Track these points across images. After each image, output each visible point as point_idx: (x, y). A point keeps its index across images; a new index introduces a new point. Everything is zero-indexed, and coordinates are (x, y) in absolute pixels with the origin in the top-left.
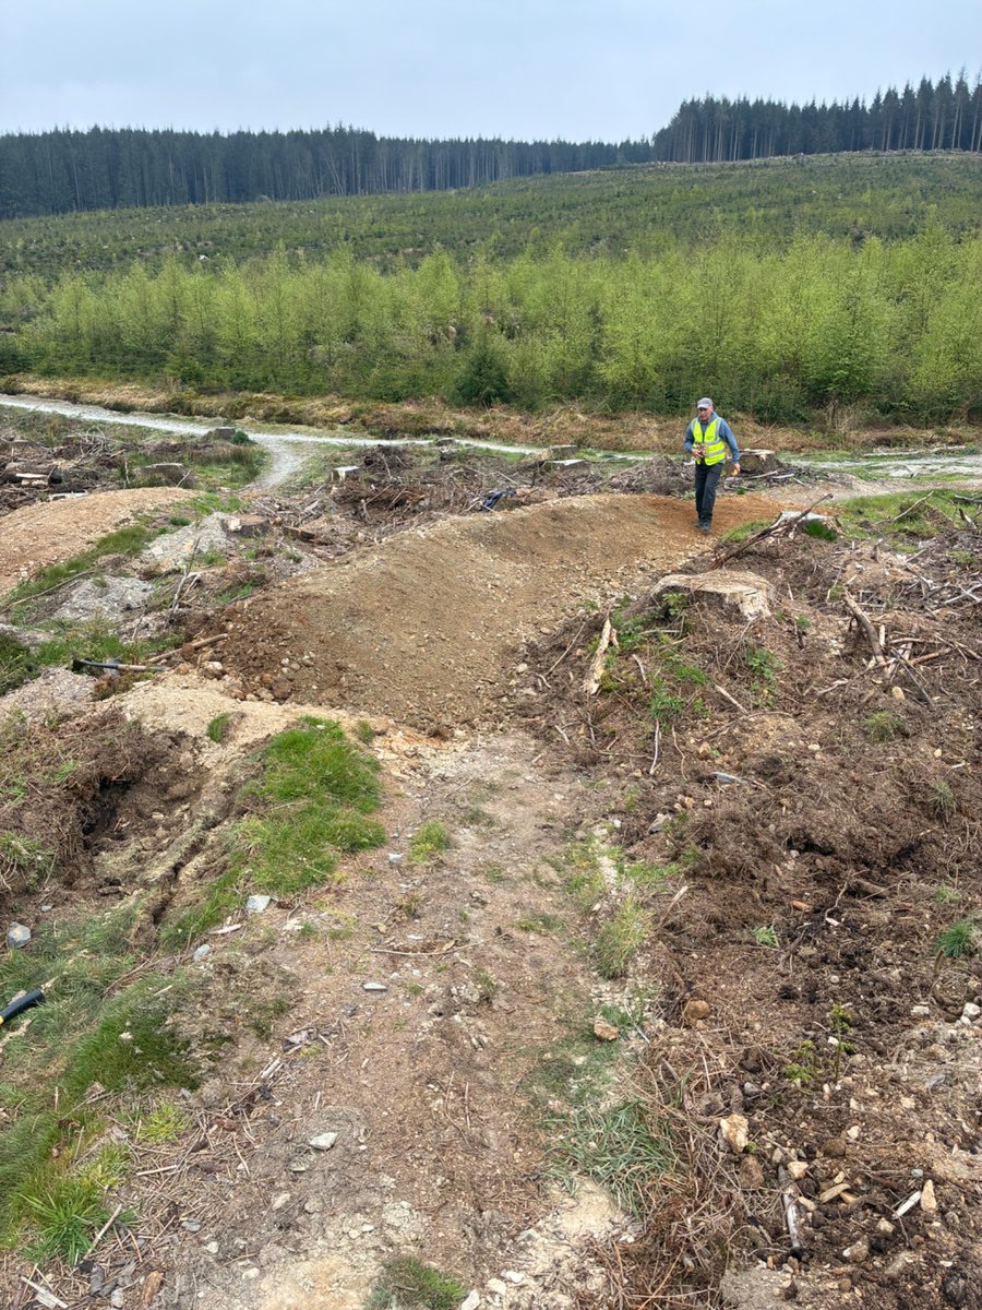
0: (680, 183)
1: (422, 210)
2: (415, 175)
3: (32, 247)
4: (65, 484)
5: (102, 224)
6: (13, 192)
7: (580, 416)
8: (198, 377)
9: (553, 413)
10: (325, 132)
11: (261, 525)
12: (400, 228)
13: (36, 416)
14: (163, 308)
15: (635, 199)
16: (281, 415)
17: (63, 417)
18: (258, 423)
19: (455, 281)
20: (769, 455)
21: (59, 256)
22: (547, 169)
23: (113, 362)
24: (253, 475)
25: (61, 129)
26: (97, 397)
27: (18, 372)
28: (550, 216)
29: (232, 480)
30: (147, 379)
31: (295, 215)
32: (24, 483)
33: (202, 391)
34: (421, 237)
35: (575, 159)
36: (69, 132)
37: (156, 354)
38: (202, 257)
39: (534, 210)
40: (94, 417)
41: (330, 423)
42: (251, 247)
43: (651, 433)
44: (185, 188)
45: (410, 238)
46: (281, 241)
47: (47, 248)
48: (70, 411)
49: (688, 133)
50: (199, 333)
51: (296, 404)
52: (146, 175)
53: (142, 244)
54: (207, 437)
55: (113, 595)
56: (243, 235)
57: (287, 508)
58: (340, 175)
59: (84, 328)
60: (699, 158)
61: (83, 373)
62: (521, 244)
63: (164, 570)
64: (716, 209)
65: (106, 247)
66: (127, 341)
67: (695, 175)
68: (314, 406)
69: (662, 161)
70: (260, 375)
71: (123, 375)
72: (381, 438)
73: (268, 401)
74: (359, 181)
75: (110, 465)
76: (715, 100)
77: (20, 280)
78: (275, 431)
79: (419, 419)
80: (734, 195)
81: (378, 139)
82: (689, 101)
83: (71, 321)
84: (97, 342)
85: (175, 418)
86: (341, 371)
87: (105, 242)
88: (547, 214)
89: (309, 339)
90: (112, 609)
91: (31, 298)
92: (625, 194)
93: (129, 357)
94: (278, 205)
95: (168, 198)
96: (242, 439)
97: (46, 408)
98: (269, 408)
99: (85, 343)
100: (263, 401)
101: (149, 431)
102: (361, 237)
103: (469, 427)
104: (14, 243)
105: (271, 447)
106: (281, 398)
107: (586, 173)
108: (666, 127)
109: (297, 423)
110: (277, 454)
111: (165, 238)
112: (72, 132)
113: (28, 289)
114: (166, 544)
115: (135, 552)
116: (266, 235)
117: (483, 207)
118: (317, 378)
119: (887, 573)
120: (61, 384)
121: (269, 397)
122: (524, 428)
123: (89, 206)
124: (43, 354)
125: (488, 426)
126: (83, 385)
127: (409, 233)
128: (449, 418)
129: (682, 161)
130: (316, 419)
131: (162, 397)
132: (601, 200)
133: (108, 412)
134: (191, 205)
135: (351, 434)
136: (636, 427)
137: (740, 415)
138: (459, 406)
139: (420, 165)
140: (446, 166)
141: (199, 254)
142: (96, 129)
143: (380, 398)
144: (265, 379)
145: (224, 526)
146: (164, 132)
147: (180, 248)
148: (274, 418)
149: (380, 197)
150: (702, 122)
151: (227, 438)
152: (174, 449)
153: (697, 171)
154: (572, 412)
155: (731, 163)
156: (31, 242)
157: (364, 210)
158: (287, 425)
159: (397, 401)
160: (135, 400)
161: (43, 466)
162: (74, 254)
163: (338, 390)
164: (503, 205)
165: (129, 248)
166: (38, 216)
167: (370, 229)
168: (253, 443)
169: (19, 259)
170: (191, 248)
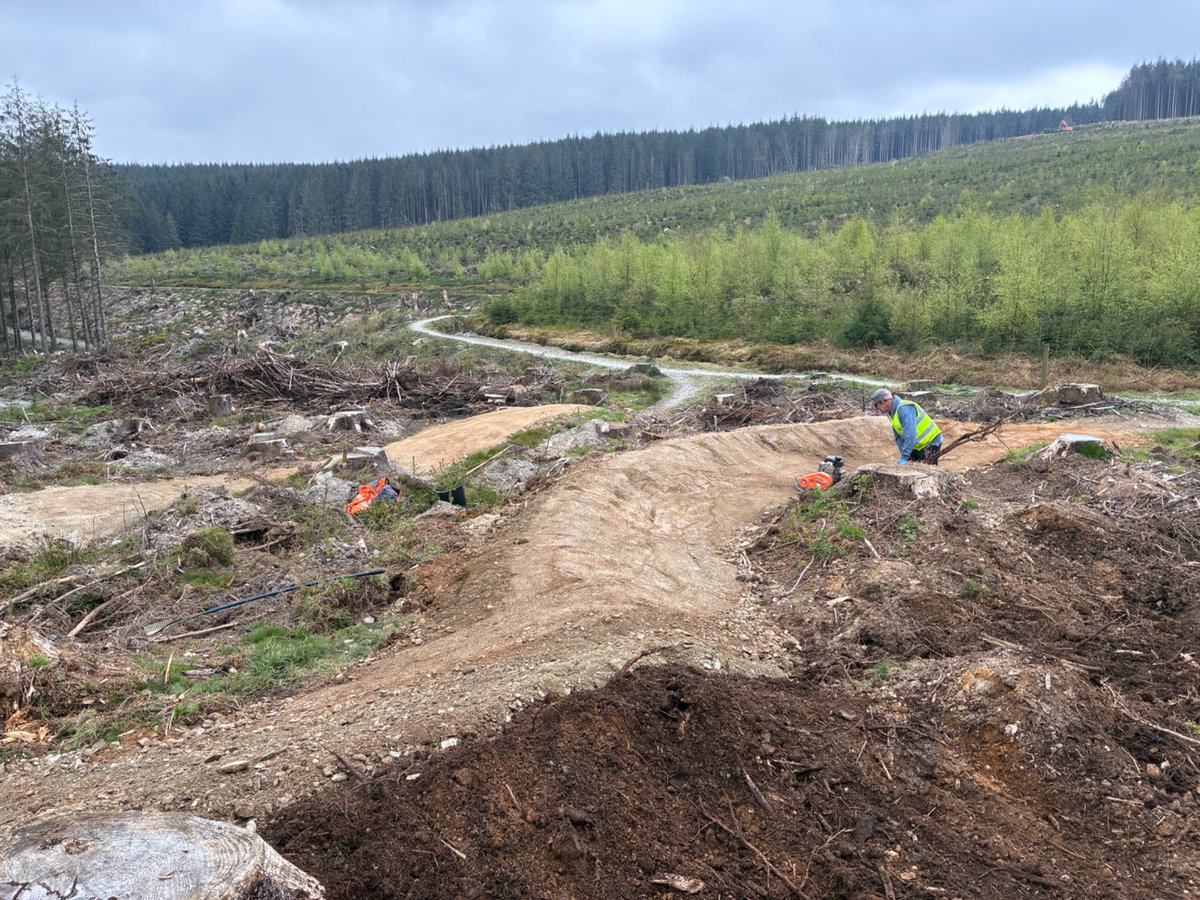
0: (1128, 140)
1: (862, 180)
2: (861, 150)
3: (539, 228)
4: (517, 402)
5: (594, 207)
6: (533, 186)
7: (955, 356)
8: (636, 325)
9: (929, 353)
10: (782, 122)
11: (625, 429)
12: (837, 197)
13: (512, 355)
14: (618, 273)
15: (1076, 157)
16: (694, 354)
17: (531, 355)
18: (673, 361)
19: (871, 240)
20: (1089, 389)
21: (558, 234)
22: (990, 136)
23: (575, 314)
24: (656, 399)
25: (571, 136)
26: (559, 340)
27: (509, 322)
28: (985, 178)
29: (638, 403)
30: (598, 327)
31: (748, 191)
32: (490, 401)
33: (636, 336)
34: (856, 203)
35: (1019, 125)
36: (577, 138)
37: (608, 308)
38: (666, 229)
39: (970, 175)
40: (554, 356)
41: (730, 362)
42: (706, 219)
43: (1023, 372)
44: (663, 175)
45: (846, 205)
46: (732, 213)
47: (550, 228)
48: (536, 351)
49: (1139, 94)
50: (644, 290)
51: (708, 345)
52: (633, 167)
53: (620, 221)
54: (628, 371)
55: (510, 471)
56: (701, 210)
57: (661, 422)
58: (793, 156)
59: (560, 288)
60: (1151, 115)
61: (553, 322)
62: (950, 205)
63: (549, 457)
64: (1164, 162)
65: (593, 225)
66: (589, 298)
67: (1145, 132)
68: (723, 347)
69: (1110, 120)
70: (683, 324)
71: (581, 324)
72: (770, 373)
73: (686, 344)
74: (809, 160)
75: (553, 390)
76: (1168, 62)
77: (527, 254)
78: (684, 367)
79: (806, 358)
80: (1184, 149)
81: (829, 123)
82: (1140, 65)
83: (552, 284)
84: (567, 299)
85: (612, 357)
86: (750, 319)
87: (593, 221)
88: (982, 177)
89: (729, 293)
90: (508, 481)
91: (533, 266)
92: (1066, 153)
93: (588, 311)
94: (736, 184)
95: (648, 184)
96: (655, 373)
97: (519, 348)
98: (686, 349)
99: (559, 300)
100: (681, 343)
101: (589, 366)
102: (802, 207)
103: (850, 365)
104: (527, 225)
105: (677, 380)
106: (697, 341)
107: (1028, 137)
108: (1116, 90)
109: (703, 361)
110: (681, 385)
111: (638, 216)
112: (580, 138)
113: (531, 261)
114: (556, 440)
115: (534, 444)
116: (720, 209)
117: (919, 174)
118: (730, 325)
119: (1136, 487)
120: (536, 332)
121: (687, 341)
122: (900, 366)
123: (586, 193)
124: (527, 309)
125: (868, 364)
126: (550, 331)
127: (846, 201)
128: (835, 357)
129: (1132, 119)
130: (722, 358)
131: (607, 340)
132: (1040, 161)
133: (564, 352)
134: (664, 189)
135: (744, 369)
136: (1008, 366)
137: (1119, 356)
138: (845, 347)
139: (866, 143)
140: (890, 141)
141: (663, 227)
142: (598, 135)
143: (778, 341)
144: (687, 326)
145: (598, 428)
146: (650, 133)
147: (649, 223)
148: (689, 357)
149: (826, 171)
150: (1153, 83)
151: (643, 372)
152: (601, 380)
153: (1147, 127)
154: (946, 353)
155: (1186, 118)
156: (539, 224)
157: (808, 183)
158: (696, 362)
159: (792, 343)
160: (586, 343)
161: (503, 389)
162: (569, 231)
163: (744, 335)
164: (939, 171)
165: (610, 226)
166: (547, 203)
167: (810, 198)
168: (664, 376)
169: (529, 238)
170: (658, 223)
